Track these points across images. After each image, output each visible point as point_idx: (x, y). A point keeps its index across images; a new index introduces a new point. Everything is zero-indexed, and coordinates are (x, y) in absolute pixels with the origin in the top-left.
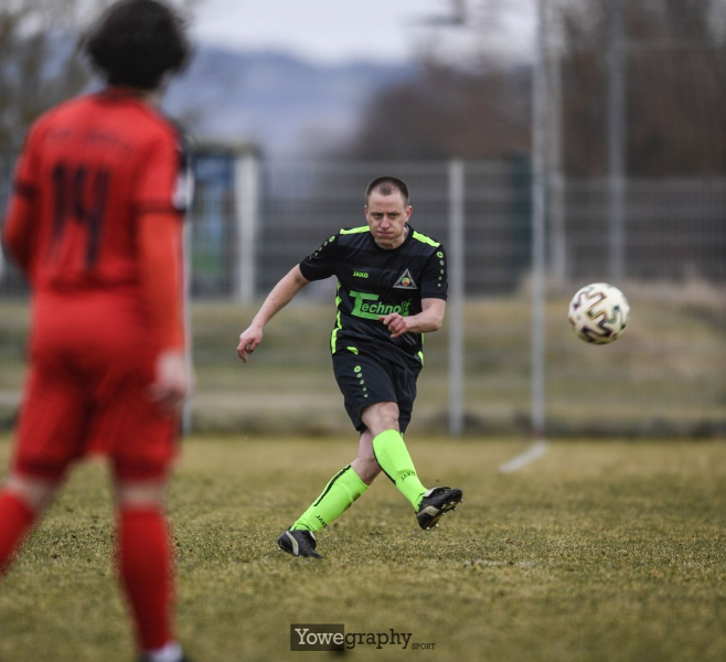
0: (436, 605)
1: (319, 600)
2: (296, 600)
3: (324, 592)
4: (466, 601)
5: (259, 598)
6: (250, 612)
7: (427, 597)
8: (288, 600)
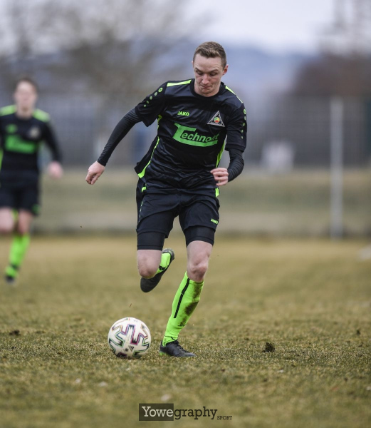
0: (320, 325)
1: (261, 322)
2: (249, 323)
3: (264, 318)
4: (336, 323)
5: (231, 322)
6: (226, 328)
7: (316, 321)
8: (246, 323)
